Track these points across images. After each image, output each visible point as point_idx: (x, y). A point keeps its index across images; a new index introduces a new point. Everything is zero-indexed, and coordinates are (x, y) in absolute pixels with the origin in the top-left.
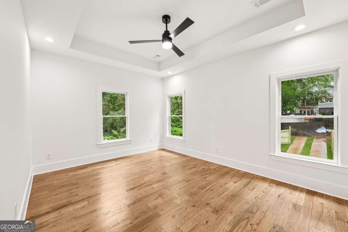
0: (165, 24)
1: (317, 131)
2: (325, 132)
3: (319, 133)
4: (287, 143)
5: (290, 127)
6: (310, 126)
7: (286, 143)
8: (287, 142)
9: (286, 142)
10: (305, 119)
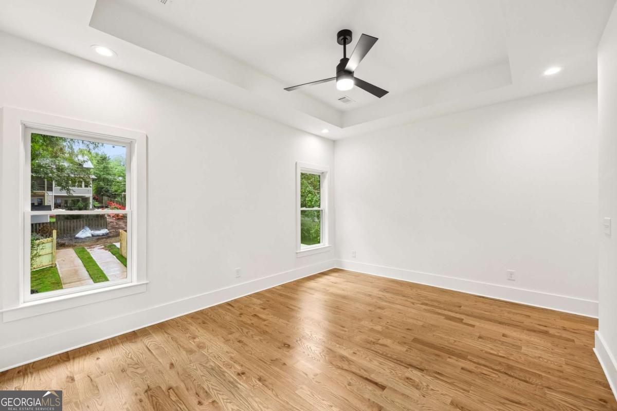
0: (342, 46)
1: (77, 236)
2: (90, 235)
3: (82, 239)
4: (48, 266)
5: (55, 232)
6: (64, 229)
7: (45, 267)
8: (47, 264)
9: (44, 264)
10: (51, 217)
